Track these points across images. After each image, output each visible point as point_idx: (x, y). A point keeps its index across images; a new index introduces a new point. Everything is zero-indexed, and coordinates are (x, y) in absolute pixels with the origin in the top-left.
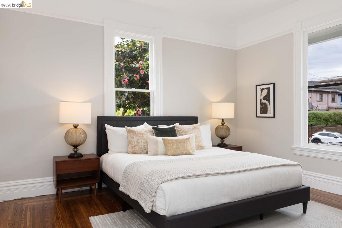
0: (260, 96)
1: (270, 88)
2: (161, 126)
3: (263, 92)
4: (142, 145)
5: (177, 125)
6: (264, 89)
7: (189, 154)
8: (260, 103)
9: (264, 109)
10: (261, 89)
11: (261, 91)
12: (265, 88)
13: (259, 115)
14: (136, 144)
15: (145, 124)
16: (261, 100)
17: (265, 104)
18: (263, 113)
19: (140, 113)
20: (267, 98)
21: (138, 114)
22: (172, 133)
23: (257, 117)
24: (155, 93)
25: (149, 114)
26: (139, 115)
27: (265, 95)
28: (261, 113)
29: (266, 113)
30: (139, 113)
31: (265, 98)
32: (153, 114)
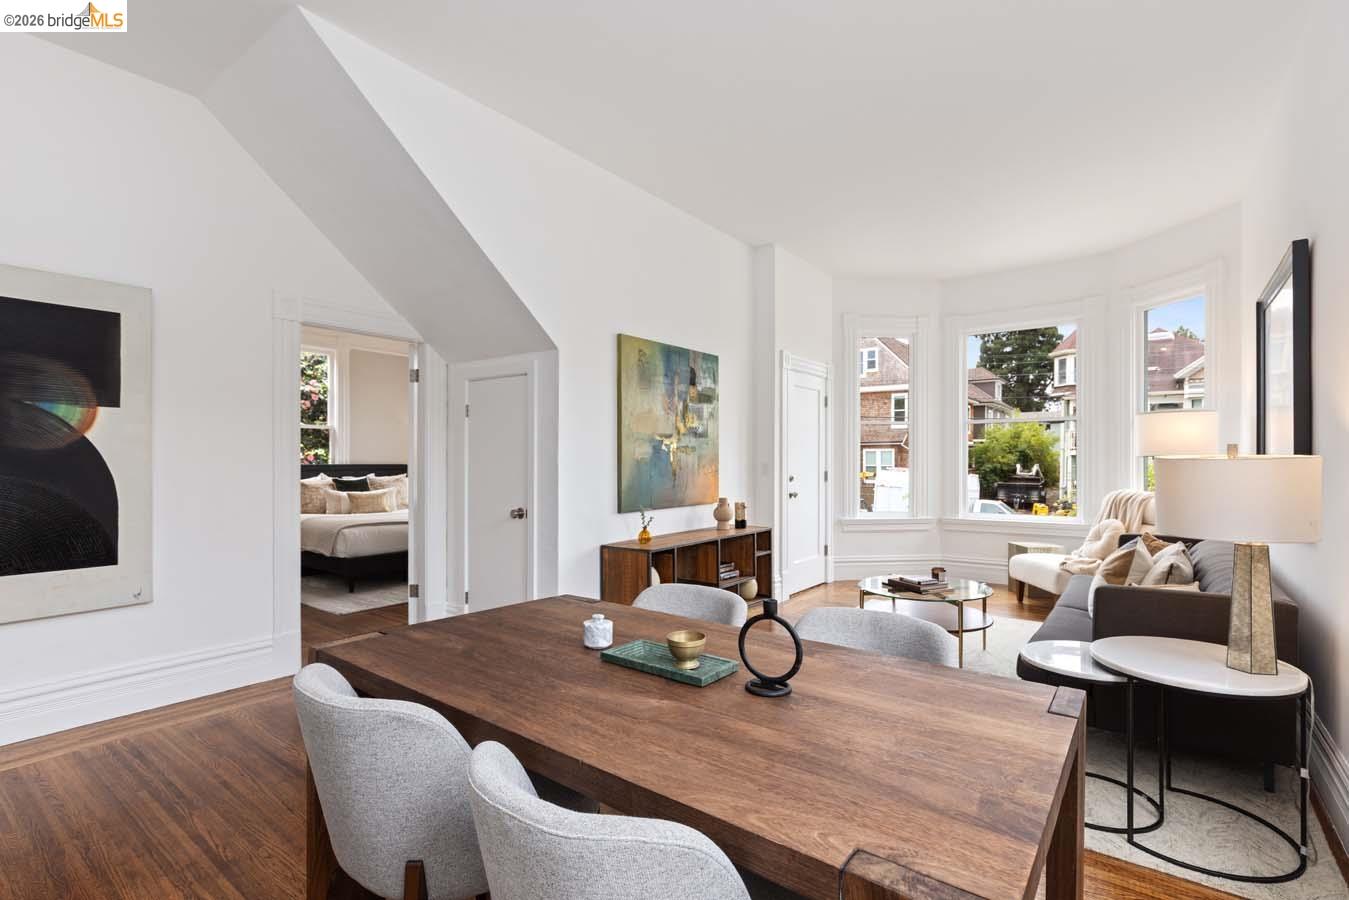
2: (345, 478)
4: (317, 503)
5: (372, 476)
7: (385, 511)
14: (308, 501)
15: (322, 474)
19: (311, 458)
21: (307, 460)
22: (363, 486)
24: (337, 431)
25: (326, 461)
26: (310, 462)
30: (309, 458)
32: (333, 460)
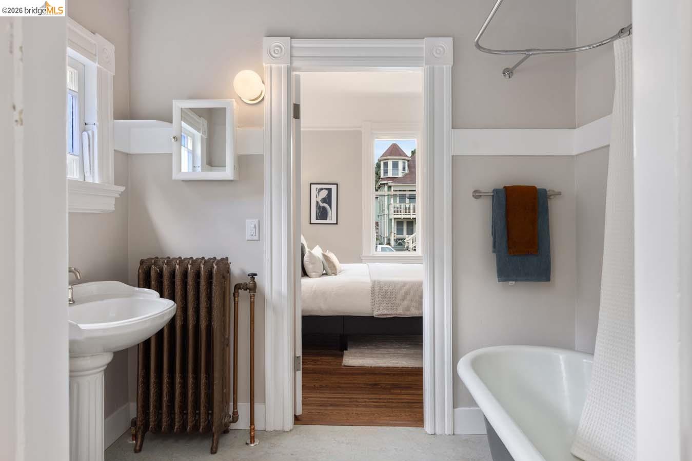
0: (317, 197)
1: (331, 189)
3: (321, 193)
6: (322, 189)
8: (317, 207)
9: (322, 214)
10: (318, 190)
11: (318, 191)
12: (325, 189)
13: (314, 220)
16: (317, 202)
17: (324, 208)
18: (321, 219)
20: (327, 200)
23: (311, 223)
27: (324, 197)
28: (317, 219)
29: (325, 218)
31: (324, 200)
